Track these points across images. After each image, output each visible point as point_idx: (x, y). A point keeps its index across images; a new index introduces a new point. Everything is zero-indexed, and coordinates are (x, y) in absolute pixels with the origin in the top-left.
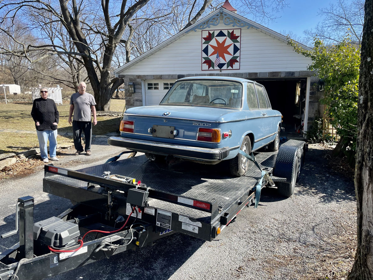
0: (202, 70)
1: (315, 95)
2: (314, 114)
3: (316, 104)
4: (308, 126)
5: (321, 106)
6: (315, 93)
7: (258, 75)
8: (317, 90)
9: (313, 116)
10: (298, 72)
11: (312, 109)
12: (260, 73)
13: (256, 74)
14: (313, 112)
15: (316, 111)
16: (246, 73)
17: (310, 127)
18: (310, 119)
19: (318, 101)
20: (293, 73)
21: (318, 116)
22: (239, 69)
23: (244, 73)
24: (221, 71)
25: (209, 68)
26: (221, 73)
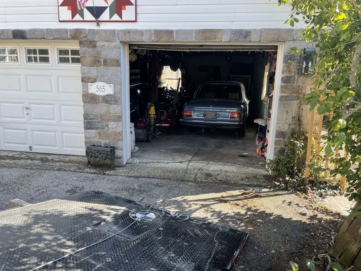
0: (60, 21)
1: (294, 83)
2: (290, 125)
3: (295, 104)
4: (275, 149)
5: (304, 107)
6: (294, 80)
7: (175, 35)
8: (297, 72)
9: (285, 128)
10: (258, 30)
11: (285, 114)
12: (178, 31)
13: (170, 32)
14: (287, 121)
15: (293, 118)
16: (150, 31)
17: (280, 151)
18: (280, 134)
19: (298, 98)
20: (247, 34)
21: (298, 128)
22: (136, 21)
23: (146, 30)
24: (98, 25)
25: (73, 16)
26: (98, 28)
